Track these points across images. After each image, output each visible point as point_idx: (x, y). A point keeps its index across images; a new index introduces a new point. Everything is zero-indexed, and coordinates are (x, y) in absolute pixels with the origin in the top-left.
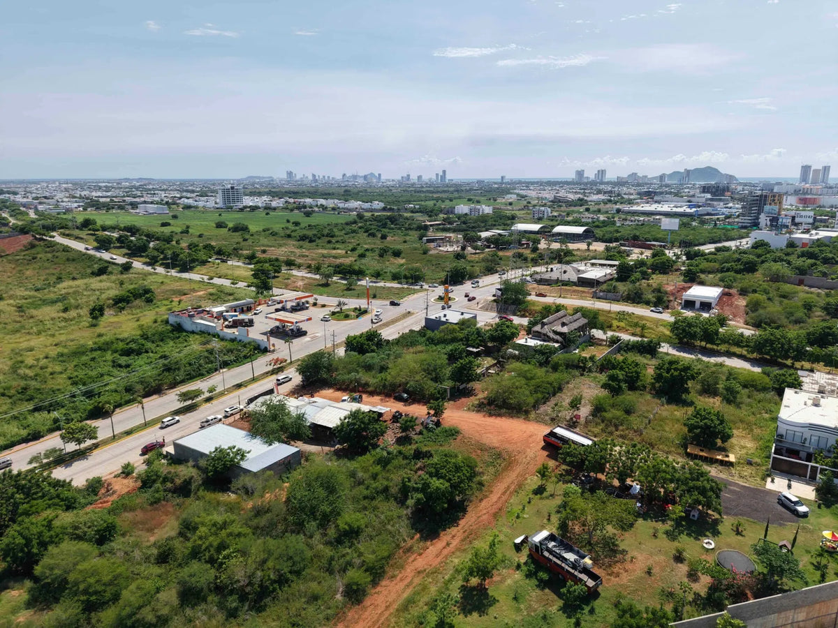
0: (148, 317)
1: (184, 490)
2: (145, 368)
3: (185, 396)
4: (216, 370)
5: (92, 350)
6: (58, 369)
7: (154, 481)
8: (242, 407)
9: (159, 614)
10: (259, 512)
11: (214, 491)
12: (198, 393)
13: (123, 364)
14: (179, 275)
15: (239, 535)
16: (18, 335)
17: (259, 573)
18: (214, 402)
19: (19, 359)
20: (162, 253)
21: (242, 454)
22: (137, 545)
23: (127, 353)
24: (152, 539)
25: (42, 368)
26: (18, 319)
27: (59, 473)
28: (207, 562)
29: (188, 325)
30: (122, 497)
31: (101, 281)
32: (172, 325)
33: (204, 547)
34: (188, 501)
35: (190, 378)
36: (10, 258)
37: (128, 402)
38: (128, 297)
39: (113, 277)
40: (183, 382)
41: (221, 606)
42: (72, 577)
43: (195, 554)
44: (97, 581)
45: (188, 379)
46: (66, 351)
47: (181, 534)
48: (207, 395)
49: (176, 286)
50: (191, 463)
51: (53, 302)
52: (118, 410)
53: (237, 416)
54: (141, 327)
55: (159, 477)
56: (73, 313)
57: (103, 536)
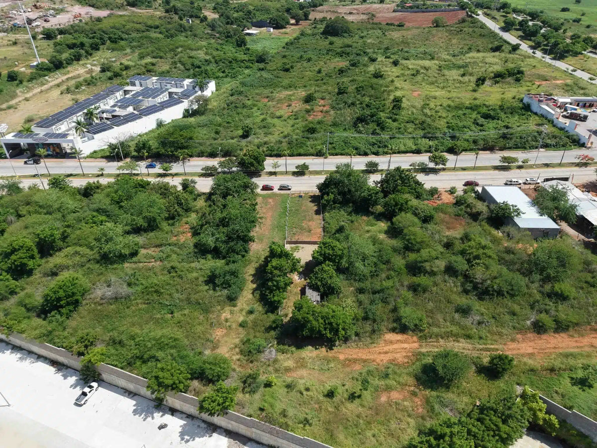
0: (510, 92)
1: (475, 216)
2: (491, 131)
3: (505, 159)
4: (537, 148)
5: (467, 108)
6: (444, 115)
7: (462, 204)
8: (539, 181)
9: (433, 269)
10: (509, 251)
11: (491, 226)
12: (515, 160)
13: (480, 123)
14: (550, 61)
15: (490, 257)
16: (432, 86)
17: (489, 282)
18: (523, 170)
19: (428, 102)
20: (547, 40)
21: (518, 213)
22: (439, 232)
23: (486, 116)
24: (447, 234)
25: (436, 112)
26: (436, 75)
27: (421, 177)
28: (466, 260)
29: (535, 108)
30: (443, 204)
31: (494, 57)
32: (524, 104)
33: (468, 252)
34: (474, 224)
35: (516, 147)
36: (448, 28)
37: (471, 150)
38: (505, 74)
39: (503, 55)
40: (510, 148)
41: (463, 285)
42: (405, 231)
43: (463, 253)
44: (414, 239)
45: (514, 148)
46: (452, 104)
47: (461, 239)
48: (520, 163)
49: (543, 71)
50: (486, 204)
51: (459, 67)
52: (463, 153)
53: (532, 187)
54: (503, 99)
55: (466, 202)
56: (466, 78)
57: (426, 220)
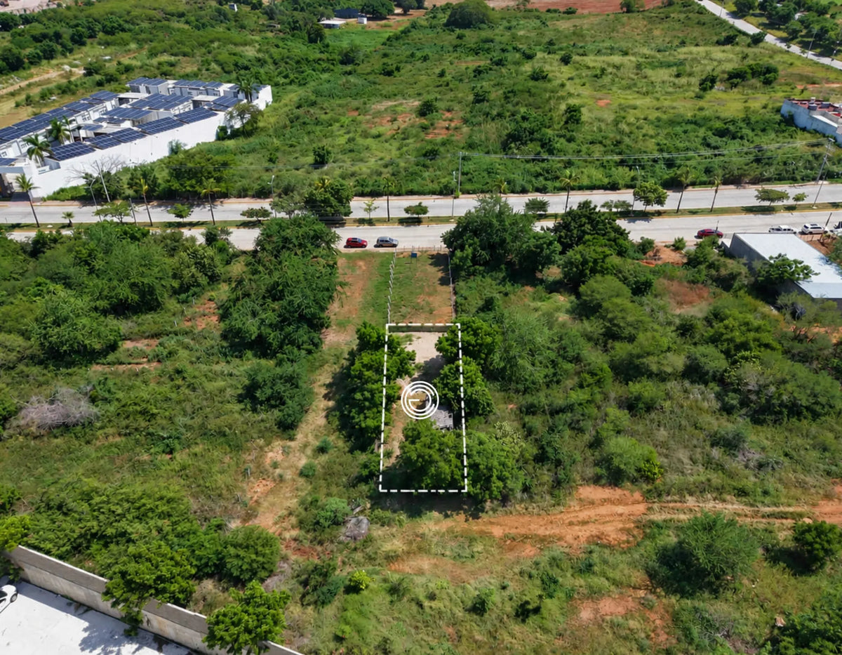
0: (759, 101)
1: (726, 283)
3: (765, 196)
4: (814, 179)
5: (689, 122)
6: (651, 132)
7: (700, 263)
8: (827, 229)
9: (662, 368)
10: (798, 338)
11: (757, 297)
12: (782, 196)
13: (714, 144)
14: (815, 58)
15: (767, 346)
16: (628, 92)
17: (773, 389)
18: (796, 213)
19: (623, 114)
20: (806, 27)
21: (807, 272)
22: (662, 308)
23: (721, 133)
24: (678, 312)
25: (638, 128)
26: (633, 76)
27: (622, 223)
28: (722, 352)
29: (802, 120)
30: (666, 264)
31: (724, 51)
32: (782, 116)
33: (725, 337)
34: (725, 294)
35: (780, 179)
36: (647, 14)
37: (703, 184)
38: (746, 72)
39: (738, 49)
40: (769, 180)
41: (719, 397)
42: (605, 305)
43: (714, 340)
44: (623, 318)
45: (775, 179)
46: (664, 117)
47: (707, 319)
48: (791, 202)
49: (808, 71)
50: (744, 260)
51: (669, 66)
52: (690, 188)
53: (817, 237)
54: (747, 109)
55: (705, 261)
56: (683, 80)
57: (640, 289)
